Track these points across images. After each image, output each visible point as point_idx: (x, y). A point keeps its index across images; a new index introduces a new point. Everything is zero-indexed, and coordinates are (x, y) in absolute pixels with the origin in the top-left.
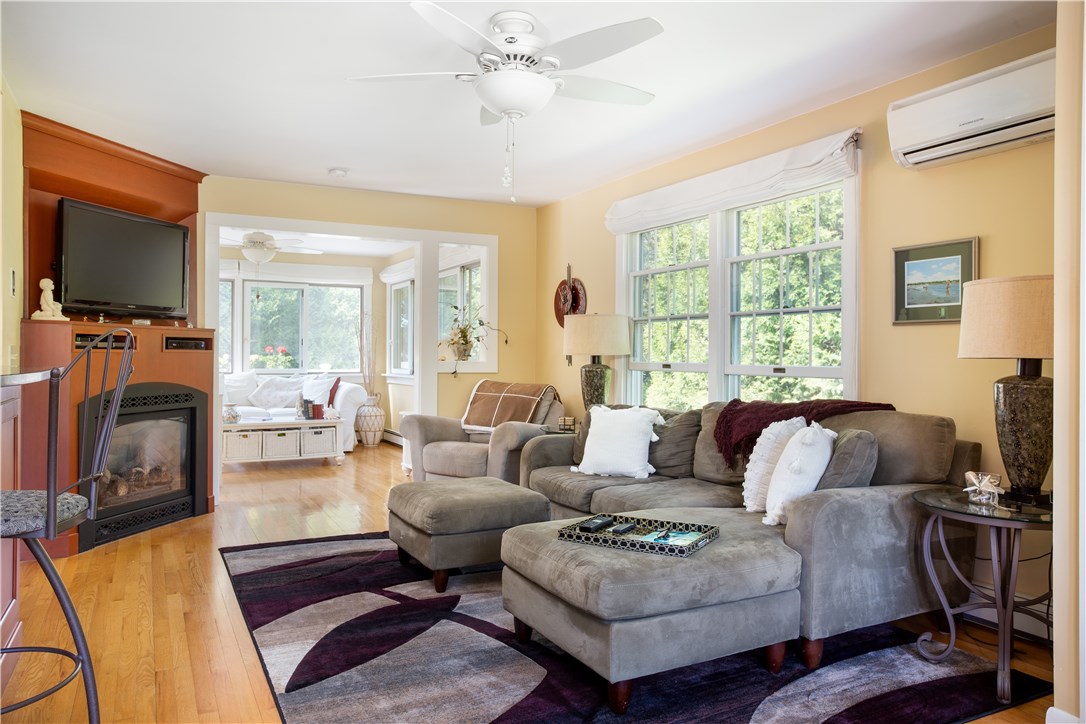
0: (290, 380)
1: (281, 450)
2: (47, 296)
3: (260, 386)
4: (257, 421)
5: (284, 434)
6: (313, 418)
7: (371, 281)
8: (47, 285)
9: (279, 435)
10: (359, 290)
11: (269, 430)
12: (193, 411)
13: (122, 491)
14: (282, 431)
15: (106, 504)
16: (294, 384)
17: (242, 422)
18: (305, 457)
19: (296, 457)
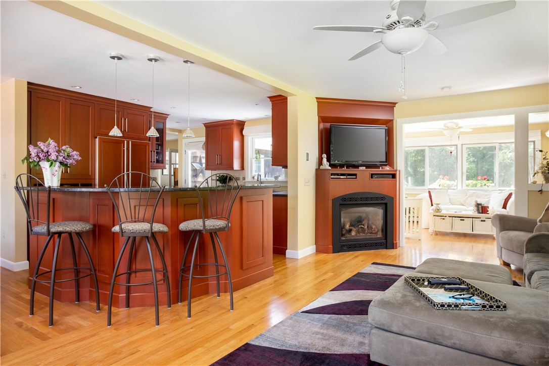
0: (486, 193)
1: (463, 227)
2: (325, 160)
3: (468, 195)
4: (452, 213)
5: (464, 220)
6: (482, 213)
7: (540, 138)
8: (324, 156)
9: (461, 220)
10: (533, 143)
11: (455, 217)
12: (386, 204)
13: (353, 233)
14: (462, 218)
15: (346, 237)
16: (486, 195)
17: (444, 212)
18: (475, 232)
19: (470, 232)
